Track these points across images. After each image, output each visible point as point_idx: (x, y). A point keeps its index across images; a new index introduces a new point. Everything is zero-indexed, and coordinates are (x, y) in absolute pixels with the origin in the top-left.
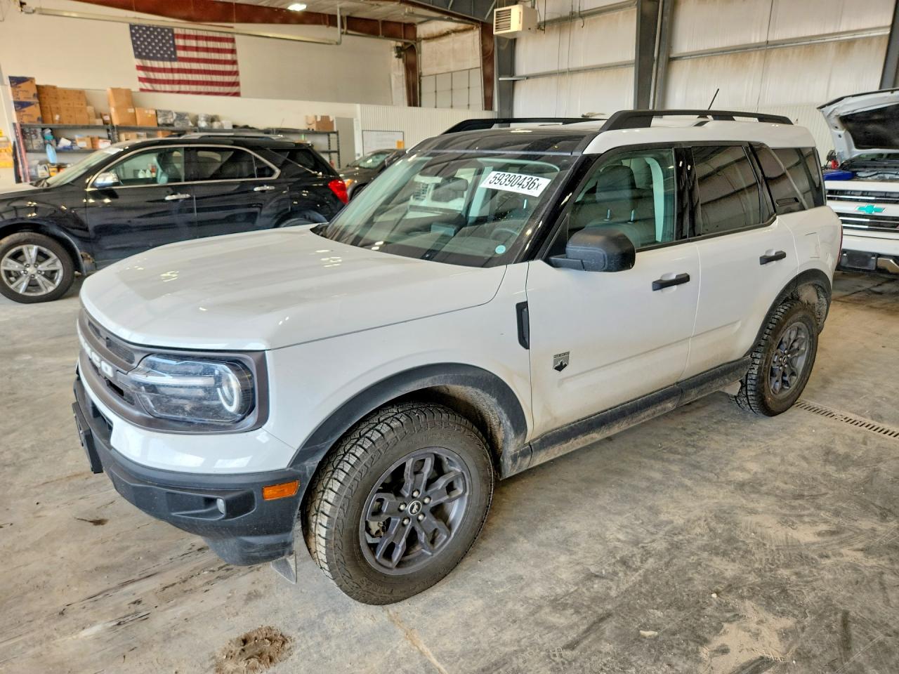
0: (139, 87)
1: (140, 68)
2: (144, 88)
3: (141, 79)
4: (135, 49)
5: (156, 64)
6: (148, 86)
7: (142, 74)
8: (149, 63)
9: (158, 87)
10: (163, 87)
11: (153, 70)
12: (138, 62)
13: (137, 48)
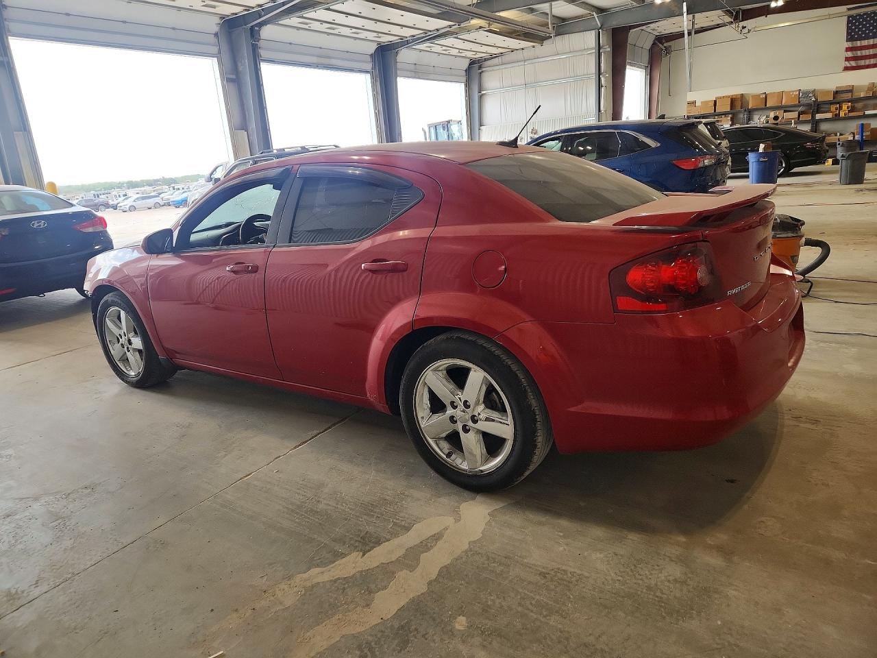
0: (844, 65)
1: (848, 49)
2: (849, 65)
3: (847, 59)
4: (848, 34)
5: (865, 43)
6: (853, 63)
7: (850, 54)
8: (859, 43)
9: (862, 63)
10: (867, 62)
11: (862, 48)
12: (850, 44)
13: (851, 33)
